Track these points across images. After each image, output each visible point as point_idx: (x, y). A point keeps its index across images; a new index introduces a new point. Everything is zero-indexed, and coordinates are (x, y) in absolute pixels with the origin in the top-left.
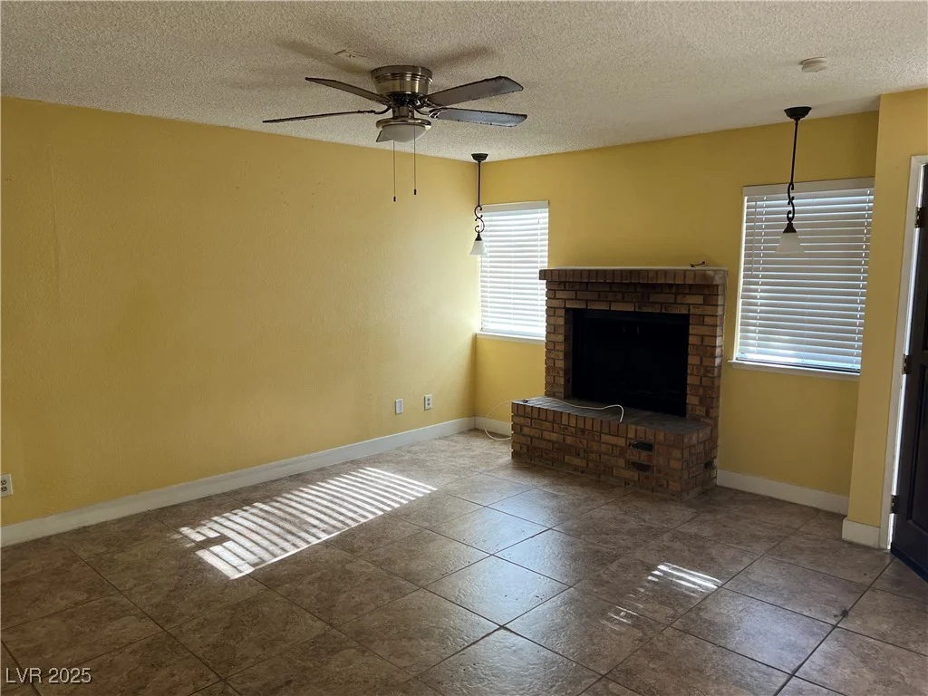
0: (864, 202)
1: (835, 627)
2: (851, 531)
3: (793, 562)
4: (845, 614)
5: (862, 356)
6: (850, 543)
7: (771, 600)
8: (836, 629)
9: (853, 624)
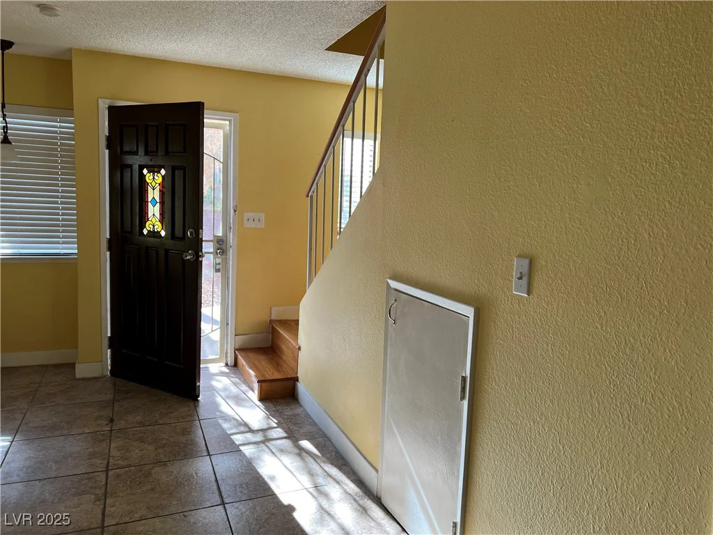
0: (56, 127)
1: (111, 431)
2: (82, 371)
3: (54, 404)
4: (112, 421)
5: (78, 243)
6: (83, 379)
7: (58, 433)
8: (113, 432)
9: (121, 424)
